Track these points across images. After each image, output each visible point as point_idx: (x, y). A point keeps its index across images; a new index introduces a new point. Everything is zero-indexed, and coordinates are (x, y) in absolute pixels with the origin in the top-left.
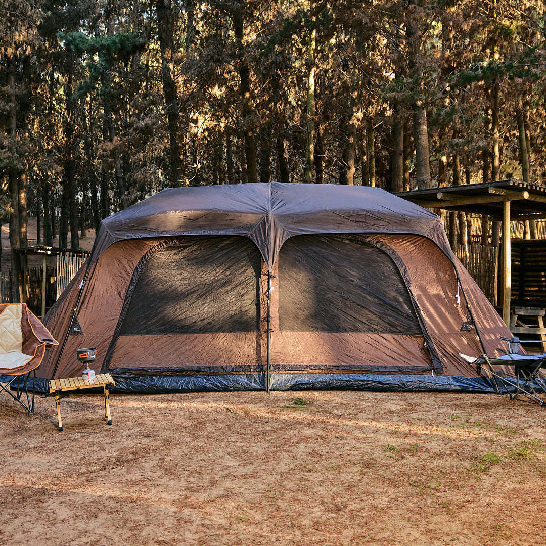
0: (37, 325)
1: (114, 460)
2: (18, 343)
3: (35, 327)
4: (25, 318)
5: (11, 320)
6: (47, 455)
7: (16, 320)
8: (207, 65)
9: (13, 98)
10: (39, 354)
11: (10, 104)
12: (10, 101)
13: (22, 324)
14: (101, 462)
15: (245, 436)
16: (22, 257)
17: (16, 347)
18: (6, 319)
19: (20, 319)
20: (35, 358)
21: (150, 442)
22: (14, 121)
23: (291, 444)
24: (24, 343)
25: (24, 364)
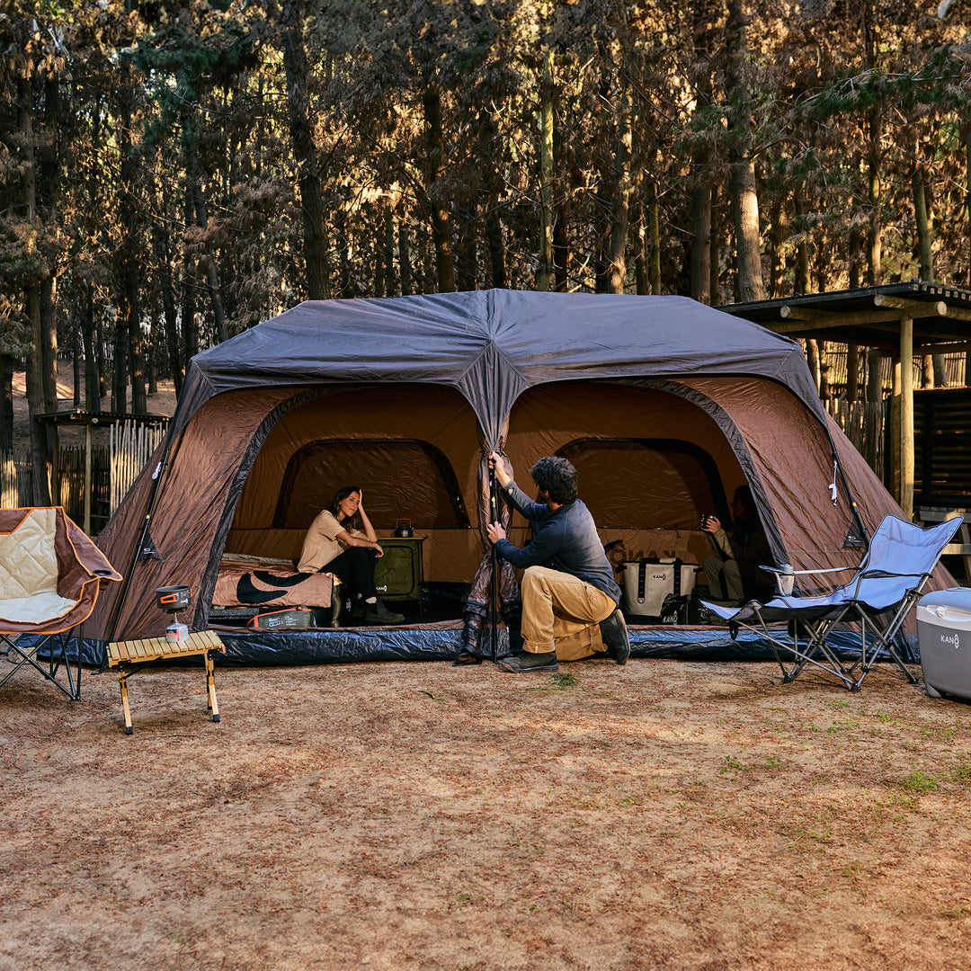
0: (83, 546)
1: (227, 787)
2: (50, 577)
3: (80, 549)
4: (62, 533)
5: (38, 536)
6: (107, 779)
7: (46, 537)
8: (369, 88)
9: (30, 153)
10: (87, 596)
11: (24, 163)
12: (25, 158)
13: (56, 543)
14: (205, 791)
15: (461, 743)
16: (49, 430)
17: (48, 585)
18: (28, 535)
19: (54, 534)
20: (80, 603)
21: (290, 754)
22: (32, 192)
23: (546, 757)
24: (60, 578)
25: (62, 614)
